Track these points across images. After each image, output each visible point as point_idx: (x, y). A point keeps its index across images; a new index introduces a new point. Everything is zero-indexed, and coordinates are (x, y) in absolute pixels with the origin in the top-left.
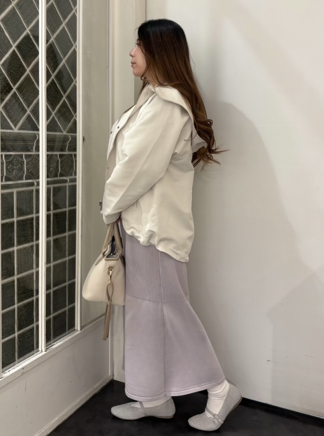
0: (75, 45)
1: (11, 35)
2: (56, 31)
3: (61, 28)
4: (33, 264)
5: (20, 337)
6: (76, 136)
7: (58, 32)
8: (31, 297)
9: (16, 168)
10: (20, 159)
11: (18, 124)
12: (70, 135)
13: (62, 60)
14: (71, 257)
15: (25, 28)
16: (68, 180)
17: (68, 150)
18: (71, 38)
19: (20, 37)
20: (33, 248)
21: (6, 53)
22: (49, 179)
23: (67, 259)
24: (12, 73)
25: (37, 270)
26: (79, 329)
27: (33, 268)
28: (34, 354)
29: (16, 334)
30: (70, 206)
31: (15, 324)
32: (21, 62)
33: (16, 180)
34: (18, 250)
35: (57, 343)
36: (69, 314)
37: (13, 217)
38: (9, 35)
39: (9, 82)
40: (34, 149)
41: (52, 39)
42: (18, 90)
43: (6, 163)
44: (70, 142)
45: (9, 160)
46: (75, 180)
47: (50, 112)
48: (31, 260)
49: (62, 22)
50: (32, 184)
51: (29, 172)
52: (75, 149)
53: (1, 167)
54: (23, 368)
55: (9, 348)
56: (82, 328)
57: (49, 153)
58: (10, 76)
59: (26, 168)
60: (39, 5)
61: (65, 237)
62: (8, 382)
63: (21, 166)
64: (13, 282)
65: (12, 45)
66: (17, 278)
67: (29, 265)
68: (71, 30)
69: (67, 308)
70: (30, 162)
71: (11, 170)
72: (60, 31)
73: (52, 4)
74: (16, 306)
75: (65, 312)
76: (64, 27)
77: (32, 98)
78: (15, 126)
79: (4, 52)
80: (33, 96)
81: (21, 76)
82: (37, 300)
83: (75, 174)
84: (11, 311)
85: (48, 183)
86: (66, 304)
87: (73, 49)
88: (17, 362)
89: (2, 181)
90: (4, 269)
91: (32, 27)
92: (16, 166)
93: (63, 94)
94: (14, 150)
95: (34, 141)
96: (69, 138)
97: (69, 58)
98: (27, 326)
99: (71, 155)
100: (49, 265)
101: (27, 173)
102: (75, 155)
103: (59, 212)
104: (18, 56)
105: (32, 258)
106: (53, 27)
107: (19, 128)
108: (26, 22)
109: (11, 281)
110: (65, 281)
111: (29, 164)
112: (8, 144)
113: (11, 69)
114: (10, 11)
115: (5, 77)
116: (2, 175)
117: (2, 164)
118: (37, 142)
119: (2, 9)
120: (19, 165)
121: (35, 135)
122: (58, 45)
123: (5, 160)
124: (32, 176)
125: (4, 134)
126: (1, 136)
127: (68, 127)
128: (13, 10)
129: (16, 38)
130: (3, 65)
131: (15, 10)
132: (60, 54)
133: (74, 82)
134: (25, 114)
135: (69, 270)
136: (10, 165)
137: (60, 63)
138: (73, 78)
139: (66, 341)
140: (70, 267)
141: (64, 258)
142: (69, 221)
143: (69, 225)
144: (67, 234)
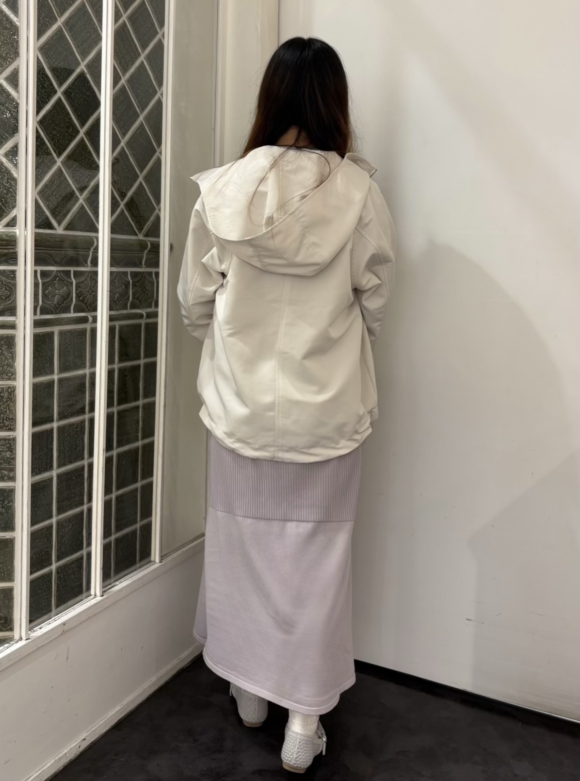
0: (161, 92)
1: (55, 74)
2: (130, 68)
3: (137, 63)
4: (83, 450)
5: (60, 571)
6: (159, 242)
7: (132, 70)
8: (80, 506)
9: (59, 293)
10: (66, 278)
11: (64, 220)
12: (149, 241)
13: (138, 116)
14: (147, 441)
15: (79, 62)
16: (145, 314)
17: (145, 265)
18: (155, 80)
19: (71, 77)
20: (84, 425)
21: (47, 103)
22: (113, 313)
23: (140, 443)
24: (56, 135)
25: (90, 460)
26: (157, 560)
27: (83, 459)
28: (82, 600)
29: (54, 567)
30: (146, 356)
31: (52, 551)
32: (71, 119)
33: (59, 313)
34: (59, 428)
35: (120, 583)
36: (142, 535)
37: (52, 372)
38: (51, 73)
39: (50, 151)
40: (89, 263)
41: (123, 81)
42: (65, 164)
43: (43, 284)
44: (149, 251)
45: (48, 280)
46: (155, 315)
47: (117, 202)
48: (80, 444)
49: (139, 53)
50: (84, 320)
51: (80, 301)
52: (156, 264)
53: (35, 291)
54: (64, 624)
55: (41, 590)
56: (162, 558)
57: (114, 269)
58: (53, 140)
59: (76, 293)
60: (102, 25)
61: (138, 407)
62: (39, 646)
63: (67, 290)
64: (51, 479)
65: (56, 90)
66: (56, 474)
67: (77, 453)
68: (153, 67)
69: (138, 526)
70: (83, 284)
71: (50, 296)
72: (136, 69)
73: (124, 23)
74: (54, 520)
75: (135, 531)
76: (142, 62)
77: (87, 177)
78: (59, 223)
79: (43, 101)
80: (89, 175)
81: (70, 141)
82: (90, 510)
83: (157, 305)
84: (46, 527)
85: (111, 319)
86: (137, 518)
87: (156, 98)
88: (53, 614)
89: (35, 313)
90: (35, 460)
91: (90, 61)
92: (59, 290)
93: (138, 172)
94: (56, 264)
95: (90, 249)
96: (147, 245)
97: (149, 114)
98: (72, 554)
99: (150, 274)
100: (109, 454)
101: (76, 301)
102: (157, 274)
103: (127, 366)
104: (66, 108)
105: (83, 441)
106: (125, 62)
107: (65, 226)
108: (80, 53)
109: (47, 478)
110: (136, 481)
111: (81, 288)
112: (47, 253)
113: (54, 129)
114: (54, 33)
115: (44, 142)
116: (36, 304)
117: (36, 285)
118: (95, 251)
119: (41, 31)
120: (63, 287)
121: (91, 238)
122: (133, 91)
123: (41, 279)
124: (85, 307)
125: (40, 237)
126: (36, 240)
127: (146, 228)
128: (59, 32)
129: (64, 79)
130: (41, 123)
131: (63, 32)
132: (135, 107)
133: (157, 154)
134: (75, 204)
135: (143, 462)
136: (50, 288)
137: (135, 121)
138: (156, 145)
139: (136, 580)
140: (145, 458)
141: (135, 442)
142: (145, 381)
143: (145, 388)
144: (140, 403)
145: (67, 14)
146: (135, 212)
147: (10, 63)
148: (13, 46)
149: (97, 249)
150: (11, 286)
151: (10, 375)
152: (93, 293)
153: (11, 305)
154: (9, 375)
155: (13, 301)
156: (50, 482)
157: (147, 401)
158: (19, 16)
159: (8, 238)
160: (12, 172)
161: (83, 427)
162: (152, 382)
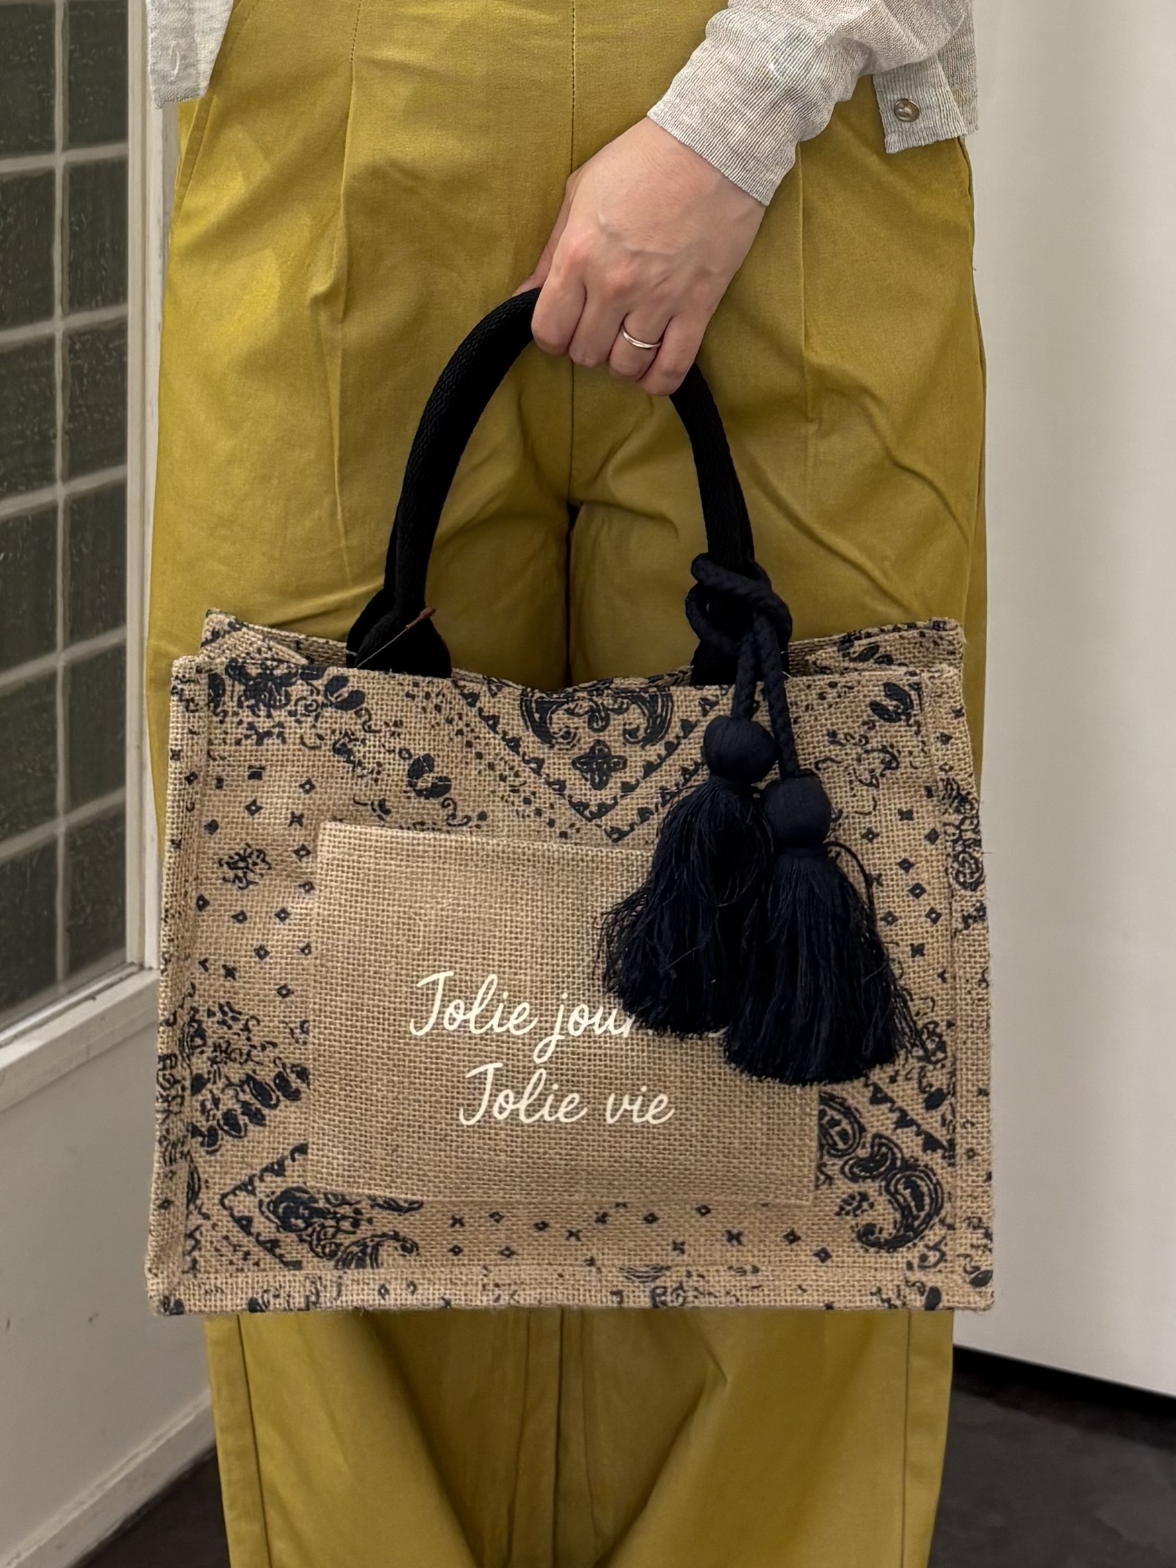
14: (92, 482)
23: (59, 493)
26: (153, 955)
30: (75, 138)
61: (47, 345)
69: (59, 827)
75: (50, 847)
86: (52, 798)
110: (45, 645)
135: (75, 571)
139: (63, 1037)
140: (80, 553)
141: (41, 487)
142: (75, 238)
143: (73, 267)
144: (58, 326)
157: (83, 319)
162: (102, 245)
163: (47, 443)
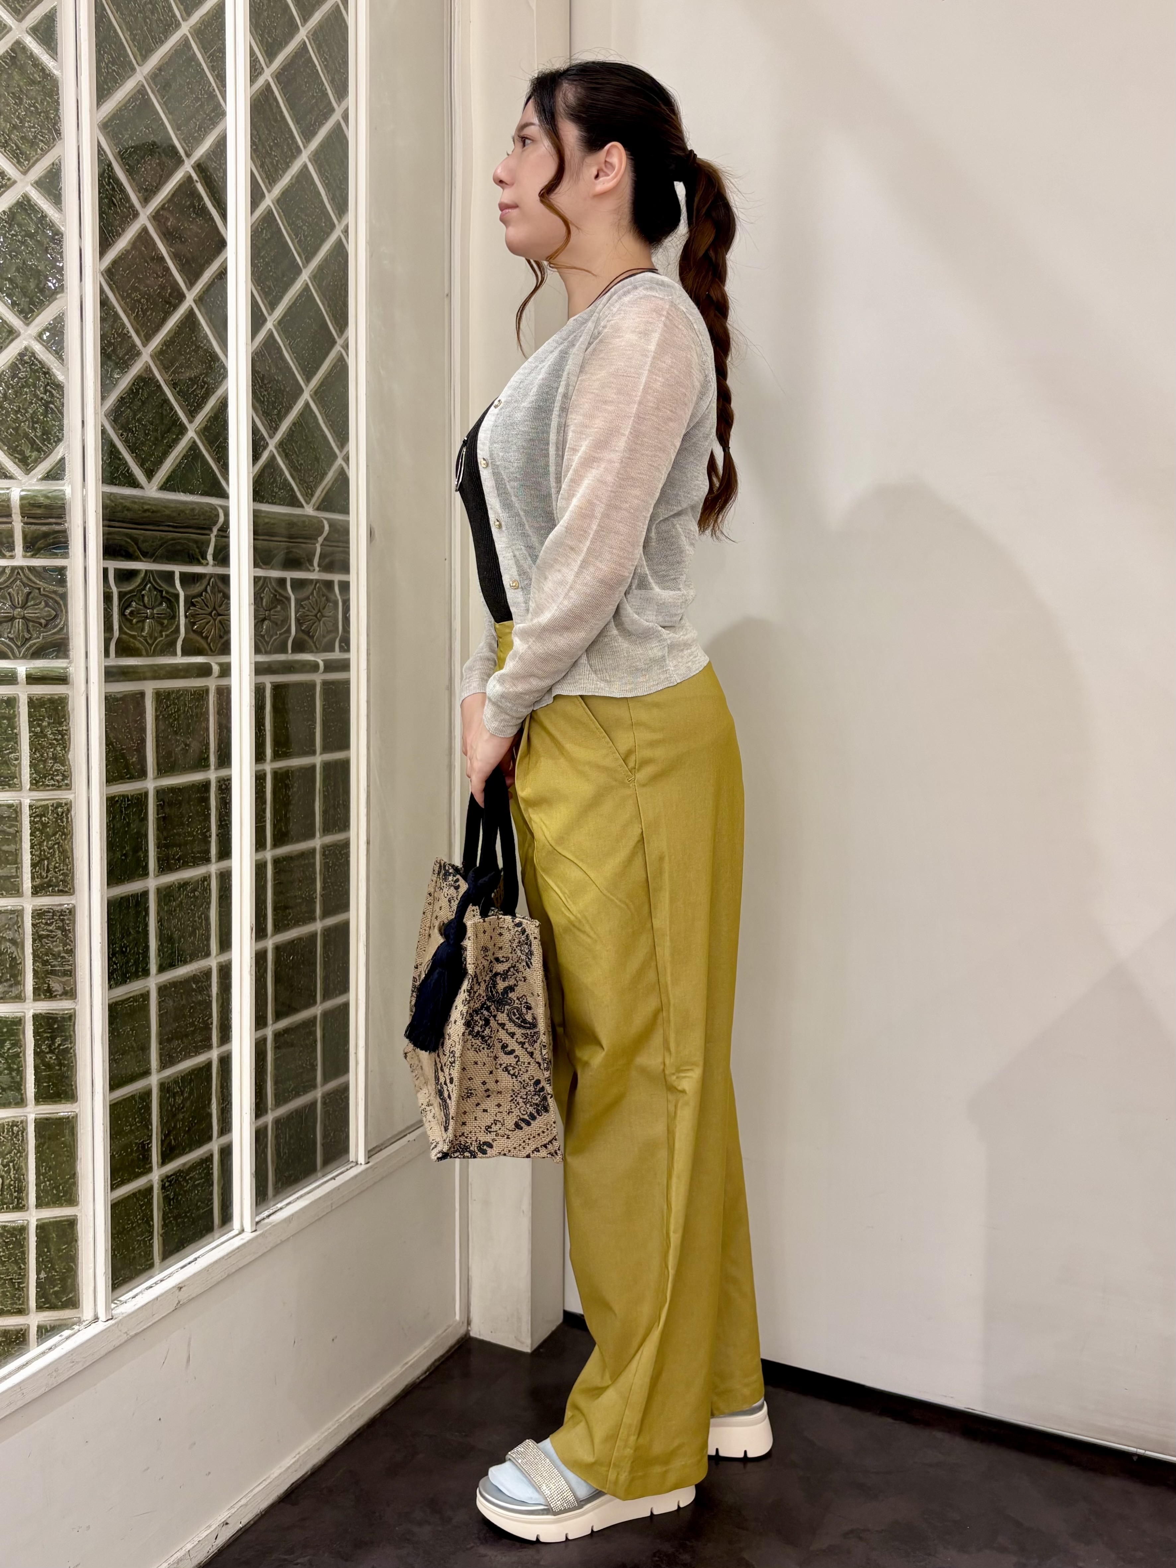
0: (342, 226)
1: (133, 179)
2: (281, 177)
3: (295, 168)
4: (208, 939)
5: (167, 1184)
6: (348, 522)
7: (286, 180)
8: (203, 1052)
9: (152, 614)
10: (165, 586)
11: (158, 469)
12: (326, 519)
13: (299, 272)
14: (333, 920)
15: (181, 157)
16: (321, 664)
17: (319, 566)
18: (331, 206)
19: (165, 187)
20: (209, 885)
21: (119, 234)
23: (318, 926)
24: (139, 301)
25: (224, 958)
26: (362, 1158)
27: (208, 954)
28: (212, 1240)
29: (155, 1176)
30: (326, 748)
31: (151, 1142)
32: (167, 269)
33: (153, 655)
34: (159, 890)
35: (288, 1205)
37: (142, 775)
38: (127, 176)
39: (128, 332)
40: (210, 557)
41: (268, 201)
42: (159, 359)
43: (121, 595)
44: (325, 539)
45: (130, 588)
46: (344, 665)
47: (263, 439)
48: (201, 923)
49: (298, 147)
50: (204, 671)
51: (195, 632)
52: (343, 566)
53: (105, 609)
54: (179, 1287)
55: (132, 1223)
56: (370, 1153)
57: (261, 573)
58: (133, 311)
59: (186, 617)
60: (224, 86)
61: (313, 851)
62: (132, 1333)
63: (168, 610)
64: (146, 996)
65: (137, 211)
66: (156, 984)
67: (196, 942)
68: (327, 178)
69: (318, 1093)
70: (199, 599)
71: (134, 621)
72: (291, 179)
73: (268, 86)
74: (154, 1080)
75: (314, 1104)
76: (305, 166)
77: (202, 387)
78: (150, 476)
79: (112, 229)
80: (205, 382)
81: (168, 314)
82: (226, 1059)
83: (346, 647)
84: (138, 1094)
85: (259, 669)
86: (315, 1077)
87: (333, 239)
88: (157, 1270)
89: (107, 654)
90: (115, 954)
91: (201, 156)
92: (153, 609)
93: (302, 383)
94: (146, 555)
95: (211, 530)
96: (323, 527)
97: (321, 268)
98: (190, 1150)
99: (329, 584)
100: (261, 945)
101: (186, 633)
102: (345, 587)
103: (290, 767)
104: (158, 249)
105: (207, 919)
106: (272, 163)
107: (162, 483)
108: (183, 139)
109: (138, 993)
110: (312, 1002)
111: (194, 605)
112: (127, 535)
113: (135, 289)
114: (130, 96)
115: (116, 313)
116: (108, 635)
117: (107, 598)
118: (221, 533)
119: (104, 89)
120: (161, 604)
121: (213, 508)
122: (288, 223)
123: (117, 587)
124: (206, 647)
125: (112, 501)
126: (105, 507)
127: (319, 493)
128: (140, 96)
129: (152, 190)
130: (110, 274)
131: (148, 94)
132: (293, 253)
133: (338, 348)
134: (181, 439)
135: (326, 963)
136: (134, 604)
137: (293, 281)
138: (336, 331)
139: (320, 1198)
140: (328, 956)
141: (309, 923)
142: (325, 798)
143: (325, 812)
144: (317, 842)
145: (155, 60)
146: (298, 461)
147: (44, 152)
148: (48, 118)
149: (224, 530)
150: (58, 599)
151: (59, 778)
152: (220, 618)
153: (58, 636)
154: (57, 778)
155: (62, 629)
156: (144, 1001)
157: (330, 839)
158: (59, 56)
159: (48, 502)
160: (54, 370)
161: (207, 889)
162: (338, 802)
163: (312, 901)
